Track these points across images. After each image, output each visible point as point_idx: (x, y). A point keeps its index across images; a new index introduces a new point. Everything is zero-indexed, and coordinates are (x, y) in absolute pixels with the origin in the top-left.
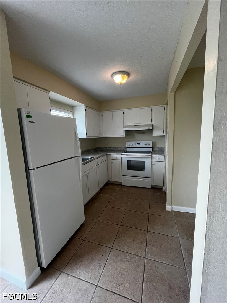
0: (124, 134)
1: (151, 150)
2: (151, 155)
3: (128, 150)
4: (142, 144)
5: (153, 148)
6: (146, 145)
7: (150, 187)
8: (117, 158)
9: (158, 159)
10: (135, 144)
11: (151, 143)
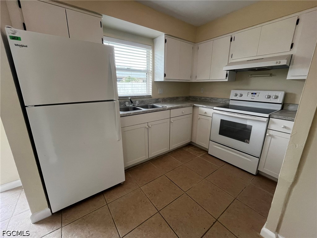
0: (227, 76)
1: (279, 107)
2: (269, 118)
3: (232, 103)
4: (262, 96)
5: (284, 105)
6: (269, 97)
7: (254, 173)
8: (206, 113)
9: (285, 127)
10: (246, 95)
11: (281, 95)
